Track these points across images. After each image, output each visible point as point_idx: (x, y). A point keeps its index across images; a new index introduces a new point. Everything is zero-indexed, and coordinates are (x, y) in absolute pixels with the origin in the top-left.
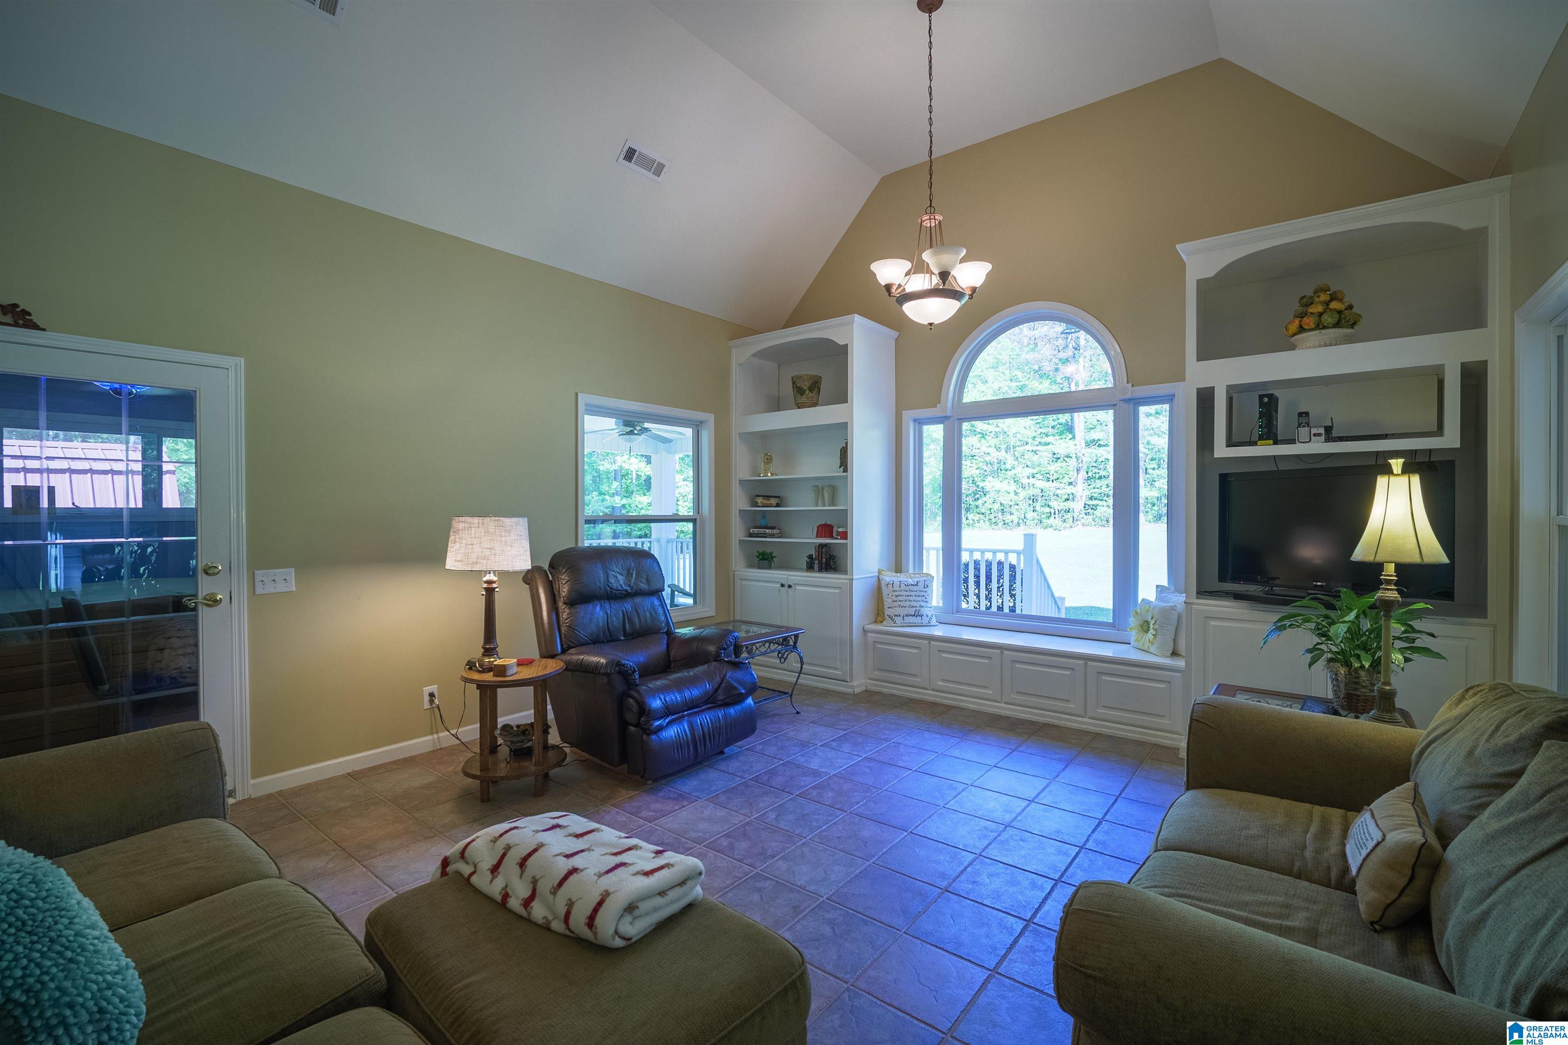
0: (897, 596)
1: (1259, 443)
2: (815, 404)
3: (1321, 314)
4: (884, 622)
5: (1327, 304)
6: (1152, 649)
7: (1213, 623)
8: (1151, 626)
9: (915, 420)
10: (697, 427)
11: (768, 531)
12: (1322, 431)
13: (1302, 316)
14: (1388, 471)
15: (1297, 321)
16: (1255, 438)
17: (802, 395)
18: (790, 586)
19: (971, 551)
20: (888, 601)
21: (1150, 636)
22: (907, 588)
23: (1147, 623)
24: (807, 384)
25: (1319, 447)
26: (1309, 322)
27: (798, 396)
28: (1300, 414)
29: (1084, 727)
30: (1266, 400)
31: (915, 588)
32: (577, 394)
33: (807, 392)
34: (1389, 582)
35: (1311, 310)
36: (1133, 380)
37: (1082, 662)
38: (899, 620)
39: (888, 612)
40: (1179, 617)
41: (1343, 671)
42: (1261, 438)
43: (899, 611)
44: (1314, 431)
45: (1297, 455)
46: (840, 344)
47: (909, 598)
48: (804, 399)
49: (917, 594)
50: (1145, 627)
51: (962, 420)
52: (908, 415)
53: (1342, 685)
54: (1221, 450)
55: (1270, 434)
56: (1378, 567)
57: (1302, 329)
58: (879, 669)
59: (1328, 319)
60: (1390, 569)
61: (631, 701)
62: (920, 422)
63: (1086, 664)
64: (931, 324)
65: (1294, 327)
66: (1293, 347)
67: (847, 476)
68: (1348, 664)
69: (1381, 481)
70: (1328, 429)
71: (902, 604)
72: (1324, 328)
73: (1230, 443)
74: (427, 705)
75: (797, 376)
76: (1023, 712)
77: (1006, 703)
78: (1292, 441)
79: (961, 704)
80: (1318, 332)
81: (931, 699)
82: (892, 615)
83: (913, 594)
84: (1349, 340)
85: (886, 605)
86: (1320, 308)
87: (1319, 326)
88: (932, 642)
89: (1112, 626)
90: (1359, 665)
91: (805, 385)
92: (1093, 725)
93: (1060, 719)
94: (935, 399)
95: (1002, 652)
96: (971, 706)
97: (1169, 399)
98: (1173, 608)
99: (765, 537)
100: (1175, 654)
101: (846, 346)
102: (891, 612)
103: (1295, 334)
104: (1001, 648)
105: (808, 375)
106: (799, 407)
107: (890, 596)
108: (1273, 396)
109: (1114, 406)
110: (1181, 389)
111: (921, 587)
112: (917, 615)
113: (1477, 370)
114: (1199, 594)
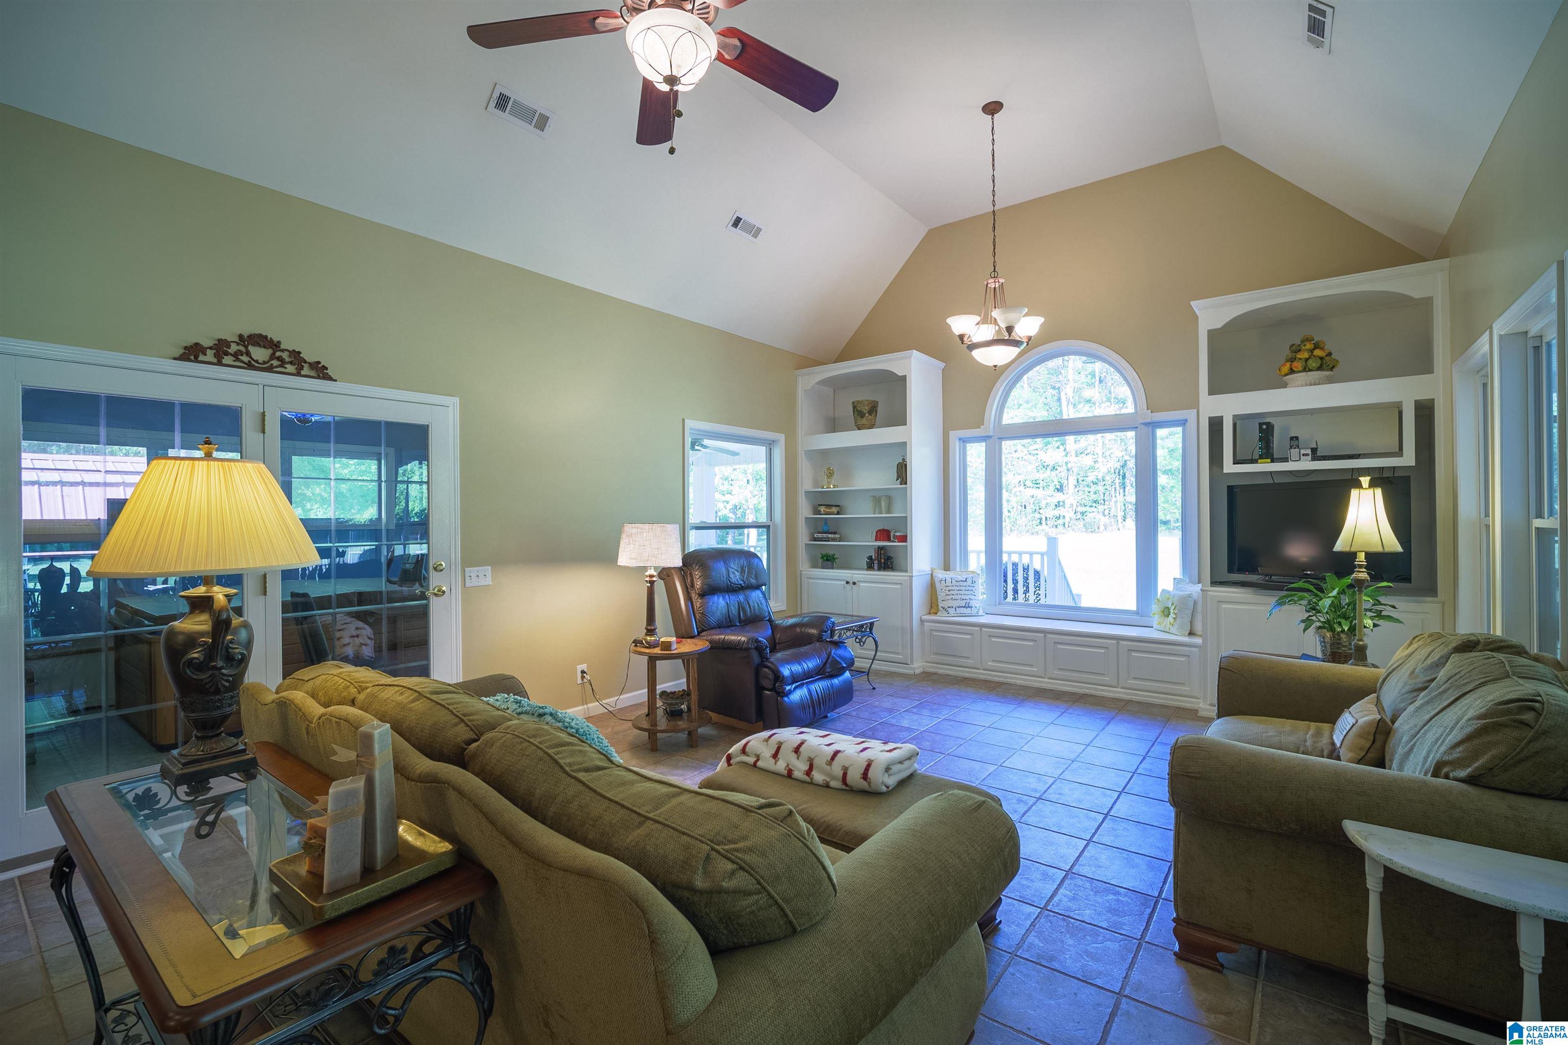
0: (949, 591)
1: (1259, 461)
2: (871, 426)
3: (1307, 360)
4: (939, 613)
5: (1312, 351)
6: (1173, 630)
7: (1224, 606)
8: (1172, 611)
9: (960, 439)
10: (770, 445)
11: (830, 536)
12: (1309, 451)
13: (1292, 360)
14: (1359, 485)
15: (1288, 364)
16: (1256, 456)
17: (862, 417)
18: (854, 583)
19: (1010, 554)
20: (941, 595)
21: (1171, 619)
22: (958, 584)
23: (1168, 609)
24: (867, 408)
25: (1307, 464)
26: (1298, 365)
27: (859, 418)
28: (1292, 438)
29: (1117, 696)
30: (1264, 427)
31: (965, 584)
32: (683, 420)
33: (867, 415)
34: (1361, 566)
35: (1299, 356)
36: (1152, 407)
37: (1115, 642)
38: (952, 611)
39: (941, 604)
40: (1195, 603)
41: (1328, 635)
42: (1261, 457)
43: (951, 603)
44: (1303, 452)
45: (1290, 471)
46: (900, 374)
47: (960, 592)
48: (864, 421)
49: (967, 588)
50: (1166, 612)
51: (1001, 439)
52: (954, 435)
53: (1328, 646)
54: (1229, 467)
55: (1267, 453)
56: (1354, 555)
57: (1292, 371)
58: (935, 653)
59: (1312, 364)
60: (1361, 557)
61: (767, 670)
62: (964, 441)
63: (1118, 643)
64: (995, 366)
65: (1286, 369)
66: (1284, 385)
68: (1332, 630)
69: (1354, 493)
70: (1314, 450)
71: (955, 597)
72: (1310, 370)
73: (1236, 462)
74: (579, 681)
75: (858, 401)
76: (1065, 685)
77: (1048, 679)
78: (1285, 460)
79: (1009, 680)
80: (1305, 373)
81: (982, 677)
82: (946, 607)
83: (963, 588)
84: (1330, 380)
85: (940, 598)
86: (1306, 355)
87: (1306, 369)
88: (983, 629)
89: (1136, 613)
90: (1340, 630)
91: (866, 409)
92: (1125, 693)
93: (1096, 689)
94: (979, 422)
95: (1045, 635)
96: (1019, 682)
97: (1183, 423)
98: (1190, 596)
99: (828, 541)
100: (1191, 633)
101: (904, 379)
102: (945, 604)
103: (1287, 375)
104: (1044, 632)
105: (867, 401)
106: (859, 428)
107: (943, 590)
108: (1270, 424)
109: (1135, 428)
110: (1192, 415)
111: (969, 583)
112: (968, 606)
113: (1427, 406)
114: (1214, 583)
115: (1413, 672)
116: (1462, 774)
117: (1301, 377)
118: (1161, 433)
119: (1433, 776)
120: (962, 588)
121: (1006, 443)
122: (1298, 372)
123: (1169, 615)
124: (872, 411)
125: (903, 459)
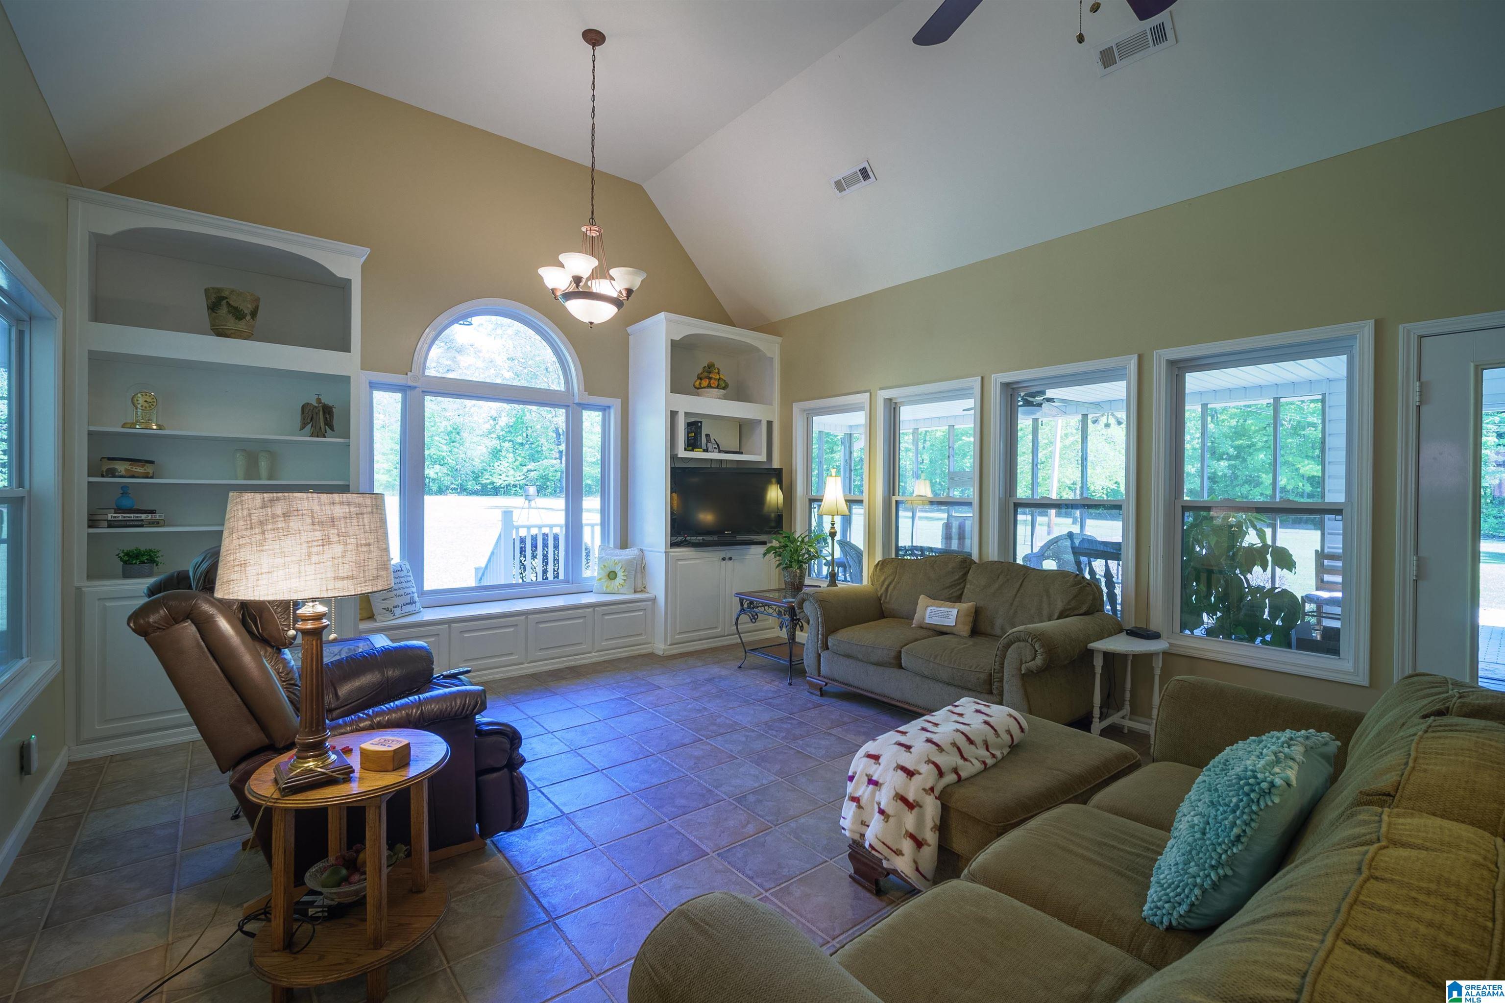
1: (695, 450)
2: (248, 337)
3: (718, 380)
4: (380, 617)
5: (718, 374)
6: (621, 591)
7: (681, 563)
8: (618, 574)
9: (370, 383)
11: (143, 516)
12: (716, 446)
17: (239, 318)
21: (619, 580)
23: (615, 572)
24: (249, 306)
26: (714, 383)
27: (230, 318)
28: (708, 434)
29: (594, 660)
30: (698, 424)
31: (402, 574)
33: (248, 317)
35: (712, 376)
36: (585, 389)
37: (591, 609)
38: (397, 611)
40: (637, 564)
42: (695, 447)
43: (396, 601)
44: (714, 446)
46: (339, 275)
47: (400, 585)
48: (242, 326)
49: (406, 579)
50: (612, 576)
51: (425, 393)
54: (682, 453)
55: (697, 446)
57: (709, 386)
59: (722, 384)
62: (374, 386)
63: (594, 610)
64: (591, 323)
67: (347, 445)
70: (719, 445)
71: (398, 592)
73: (684, 449)
75: (233, 291)
76: (546, 665)
78: (705, 450)
79: (486, 678)
82: (390, 607)
84: (725, 398)
86: (715, 377)
87: (717, 387)
91: (247, 308)
92: (600, 656)
93: (575, 660)
94: (407, 367)
95: (527, 617)
96: (497, 676)
97: (604, 409)
99: (142, 526)
100: (635, 592)
101: (346, 280)
102: (386, 604)
103: (704, 388)
104: (526, 613)
106: (220, 333)
108: (701, 422)
109: (566, 407)
110: (616, 403)
111: (405, 572)
112: (412, 602)
113: (770, 424)
114: (673, 545)
117: (715, 391)
120: (402, 580)
121: (428, 398)
122: (713, 388)
123: (615, 578)
124: (254, 314)
125: (319, 401)
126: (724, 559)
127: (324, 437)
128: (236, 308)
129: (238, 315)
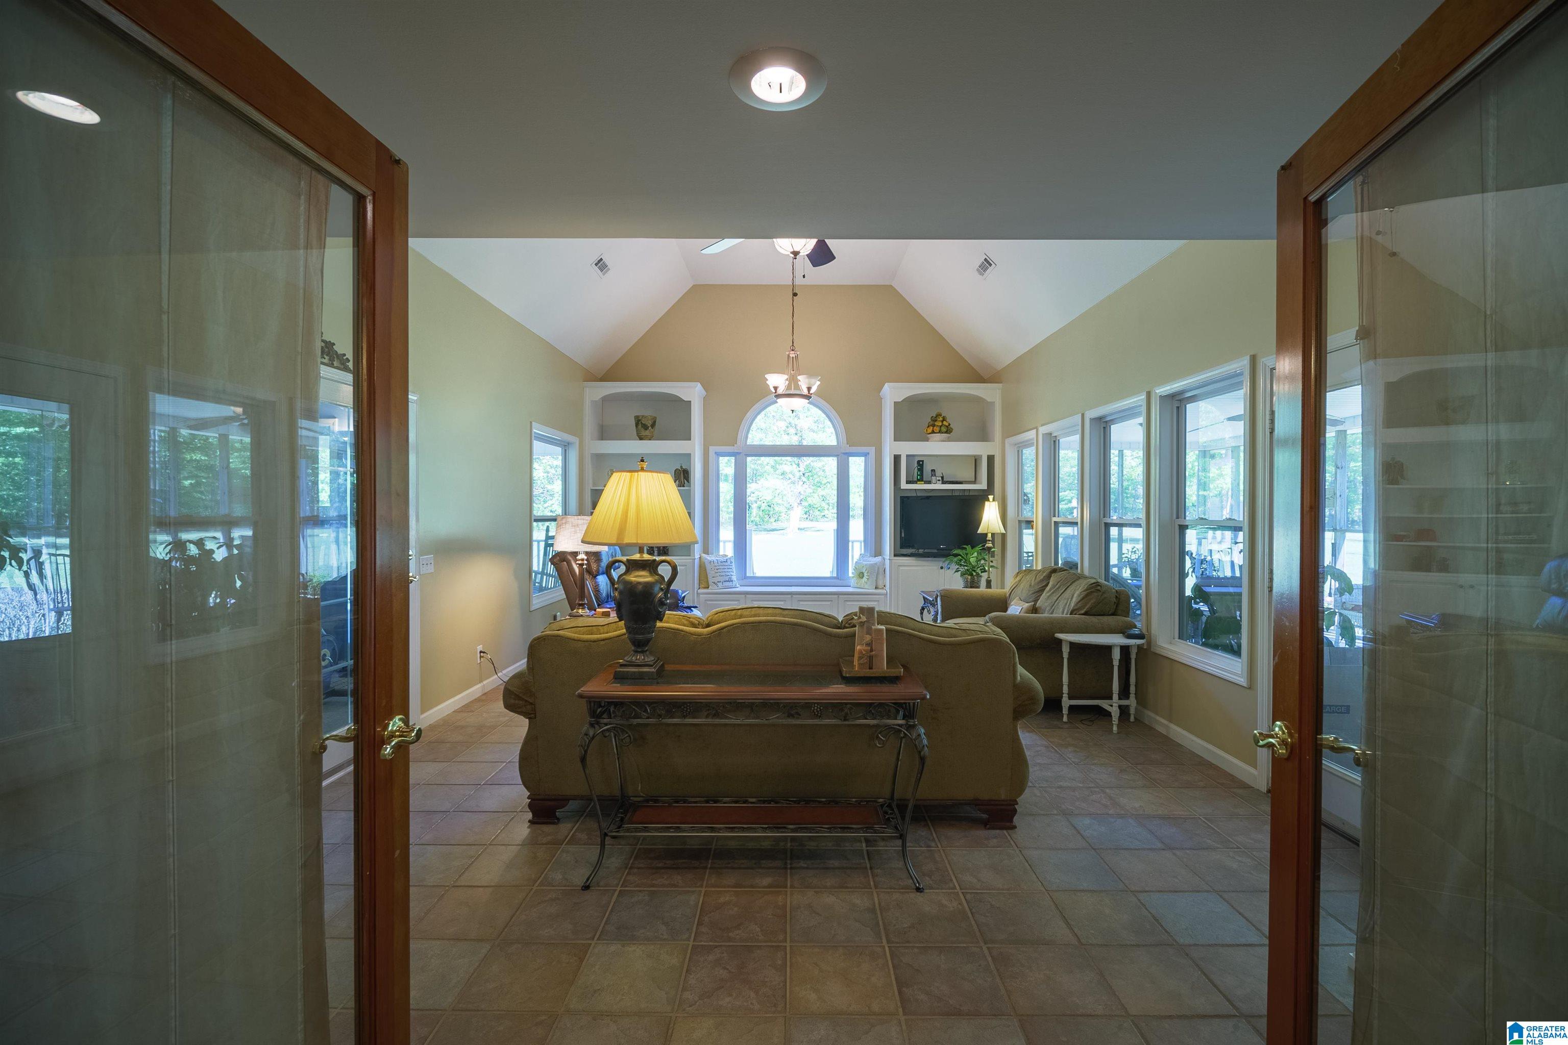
0: (717, 569)
1: (917, 483)
2: (650, 438)
3: (941, 426)
4: (710, 587)
5: (942, 421)
6: (866, 586)
7: (901, 568)
8: (865, 574)
9: (716, 453)
10: (565, 446)
12: (940, 479)
13: (934, 426)
14: (988, 500)
15: (932, 428)
16: (916, 480)
17: (646, 429)
20: (711, 574)
21: (865, 579)
22: (722, 564)
23: (863, 573)
25: (940, 486)
26: (937, 429)
27: (643, 430)
28: (932, 470)
30: (920, 463)
31: (726, 564)
32: (531, 422)
33: (650, 428)
34: (989, 541)
35: (936, 423)
36: (851, 442)
37: (836, 596)
38: (720, 585)
39: (711, 580)
40: (878, 568)
41: (969, 577)
42: (919, 480)
43: (720, 579)
44: (938, 479)
45: (933, 489)
46: (685, 400)
47: (724, 570)
48: (647, 433)
49: (723, 567)
50: (861, 575)
51: (746, 455)
52: (712, 450)
53: (969, 584)
54: (904, 485)
55: (921, 479)
56: (986, 535)
57: (933, 432)
59: (944, 429)
60: (989, 536)
62: (719, 454)
63: (839, 597)
65: (930, 430)
66: (928, 439)
67: (690, 490)
68: (971, 575)
69: (987, 503)
70: (942, 478)
71: (722, 574)
72: (942, 433)
73: (908, 482)
75: (643, 416)
78: (929, 482)
80: (939, 434)
82: (716, 582)
83: (721, 568)
84: (949, 440)
85: (710, 576)
86: (940, 424)
87: (940, 432)
88: (747, 596)
89: (837, 578)
90: (975, 574)
91: (649, 423)
94: (733, 442)
95: (792, 597)
97: (865, 455)
98: (877, 564)
100: (876, 588)
101: (690, 402)
102: (715, 580)
103: (930, 434)
104: (791, 594)
105: (651, 416)
106: (641, 438)
107: (713, 569)
108: (923, 461)
109: (837, 456)
110: (872, 450)
111: (729, 563)
112: (730, 581)
113: (991, 459)
114: (895, 555)
115: (1030, 585)
116: (1083, 612)
117: (938, 436)
118: (852, 460)
119: (1070, 614)
121: (749, 459)
122: (936, 433)
123: (863, 578)
124: (653, 425)
125: (681, 466)
126: (942, 568)
127: (684, 486)
128: (644, 425)
129: (645, 427)
